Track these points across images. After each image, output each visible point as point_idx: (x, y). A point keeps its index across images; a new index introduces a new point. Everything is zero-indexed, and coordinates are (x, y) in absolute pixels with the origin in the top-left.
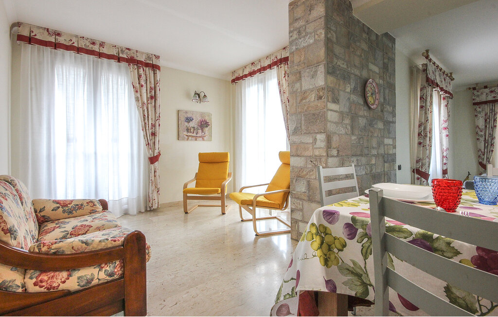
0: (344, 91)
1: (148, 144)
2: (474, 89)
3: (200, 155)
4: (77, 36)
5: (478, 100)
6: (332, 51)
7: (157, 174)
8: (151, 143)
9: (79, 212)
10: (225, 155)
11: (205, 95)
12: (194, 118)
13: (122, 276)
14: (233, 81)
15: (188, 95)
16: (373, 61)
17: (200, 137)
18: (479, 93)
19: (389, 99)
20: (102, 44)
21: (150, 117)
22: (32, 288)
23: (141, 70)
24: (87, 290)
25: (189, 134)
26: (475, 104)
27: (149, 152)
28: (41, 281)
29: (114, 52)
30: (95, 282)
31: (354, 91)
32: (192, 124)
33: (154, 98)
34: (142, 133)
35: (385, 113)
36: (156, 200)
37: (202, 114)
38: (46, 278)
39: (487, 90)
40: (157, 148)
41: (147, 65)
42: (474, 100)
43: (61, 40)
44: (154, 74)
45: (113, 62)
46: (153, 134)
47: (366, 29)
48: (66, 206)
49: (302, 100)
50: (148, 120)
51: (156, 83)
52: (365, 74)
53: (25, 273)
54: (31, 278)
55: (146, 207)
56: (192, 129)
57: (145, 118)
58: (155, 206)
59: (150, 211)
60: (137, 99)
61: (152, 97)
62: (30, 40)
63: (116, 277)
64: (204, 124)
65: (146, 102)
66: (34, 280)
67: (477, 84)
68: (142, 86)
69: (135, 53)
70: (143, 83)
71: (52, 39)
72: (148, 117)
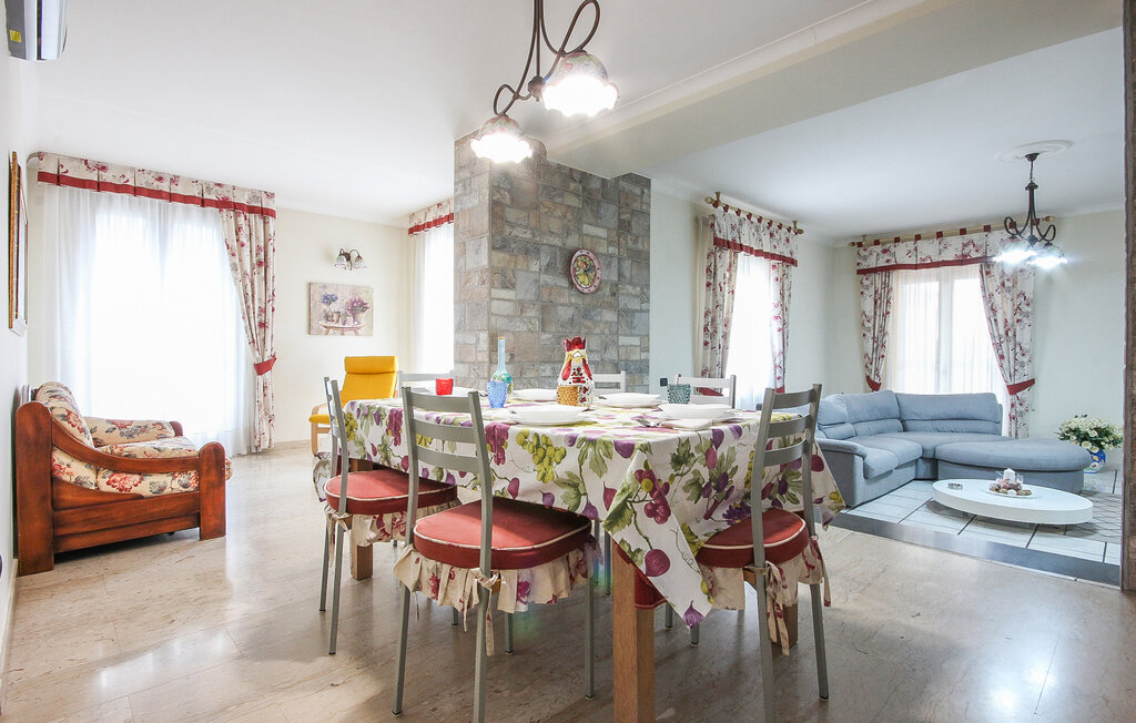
0: (527, 270)
1: (253, 342)
2: (860, 245)
3: (348, 361)
4: (132, 169)
5: (864, 266)
6: (502, 218)
7: (269, 392)
8: (259, 340)
9: (142, 435)
10: (391, 360)
11: (359, 256)
12: (339, 296)
13: (198, 488)
14: (411, 231)
15: (328, 257)
16: (593, 220)
17: (350, 329)
18: (866, 253)
19: (631, 275)
20: (174, 180)
21: (256, 296)
22: (105, 488)
23: (241, 219)
24: (159, 498)
25: (330, 324)
26: (860, 272)
27: (254, 355)
28: (114, 481)
29: (195, 192)
30: (168, 491)
31: (549, 268)
32: (334, 307)
33: (263, 264)
34: (243, 324)
35: (621, 298)
36: (267, 435)
37: (354, 289)
38: (118, 479)
39: (879, 249)
40: (269, 348)
41: (252, 210)
42: (858, 264)
43: (107, 177)
44: (265, 223)
45: (194, 208)
46: (263, 325)
47: (577, 176)
48: (125, 427)
49: (465, 283)
50: (253, 300)
51: (267, 240)
52: (572, 242)
53: (97, 472)
54: (104, 477)
55: (250, 448)
56: (335, 318)
57: (247, 298)
58: (265, 445)
59: (257, 453)
60: (234, 267)
61: (260, 264)
62: (59, 179)
63: (191, 489)
64: (358, 307)
65: (249, 271)
66: (107, 479)
67: (864, 236)
68: (243, 245)
69: (231, 190)
70: (244, 239)
71: (93, 176)
72: (253, 296)
